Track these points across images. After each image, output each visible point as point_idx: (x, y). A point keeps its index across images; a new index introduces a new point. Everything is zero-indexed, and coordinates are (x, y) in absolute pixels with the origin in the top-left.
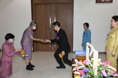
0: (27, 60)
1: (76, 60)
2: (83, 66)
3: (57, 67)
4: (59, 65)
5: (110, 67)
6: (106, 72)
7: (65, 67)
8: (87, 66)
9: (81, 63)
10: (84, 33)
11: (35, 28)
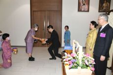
0: (30, 54)
2: (71, 58)
3: (50, 59)
4: (51, 57)
5: (90, 58)
6: (88, 61)
7: (56, 59)
9: (69, 55)
11: (36, 29)
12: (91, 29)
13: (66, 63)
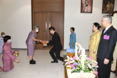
1: (68, 57)
4: (53, 60)
5: (93, 61)
7: (58, 62)
8: (76, 61)
10: (71, 36)
12: (93, 31)
13: (68, 66)
